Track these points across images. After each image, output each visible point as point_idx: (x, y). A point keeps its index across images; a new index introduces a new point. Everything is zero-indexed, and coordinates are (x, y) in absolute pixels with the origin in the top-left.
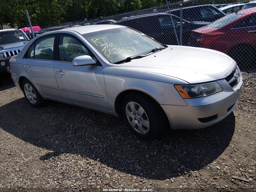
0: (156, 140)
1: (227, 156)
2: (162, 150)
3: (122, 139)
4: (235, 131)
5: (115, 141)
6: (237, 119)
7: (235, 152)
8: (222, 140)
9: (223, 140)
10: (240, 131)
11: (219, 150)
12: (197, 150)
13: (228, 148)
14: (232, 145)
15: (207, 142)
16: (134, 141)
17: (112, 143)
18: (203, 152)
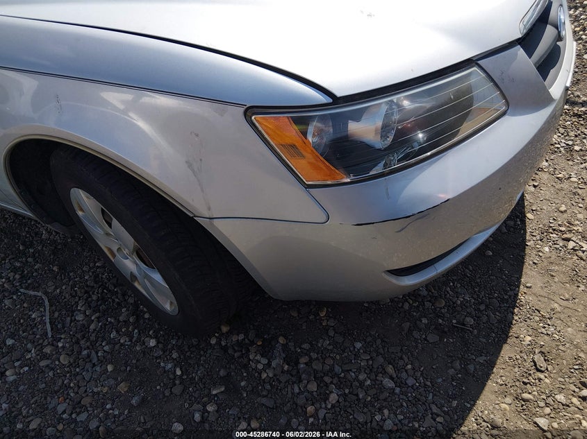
0: (225, 329)
1: (508, 400)
2: (243, 384)
3: (92, 327)
4: (528, 251)
5: (60, 345)
6: (532, 189)
7: (538, 370)
8: (482, 307)
9: (487, 306)
10: (547, 249)
11: (471, 368)
12: (385, 373)
13: (507, 352)
14: (521, 331)
15: (425, 321)
16: (138, 340)
17: (45, 357)
18: (411, 381)
